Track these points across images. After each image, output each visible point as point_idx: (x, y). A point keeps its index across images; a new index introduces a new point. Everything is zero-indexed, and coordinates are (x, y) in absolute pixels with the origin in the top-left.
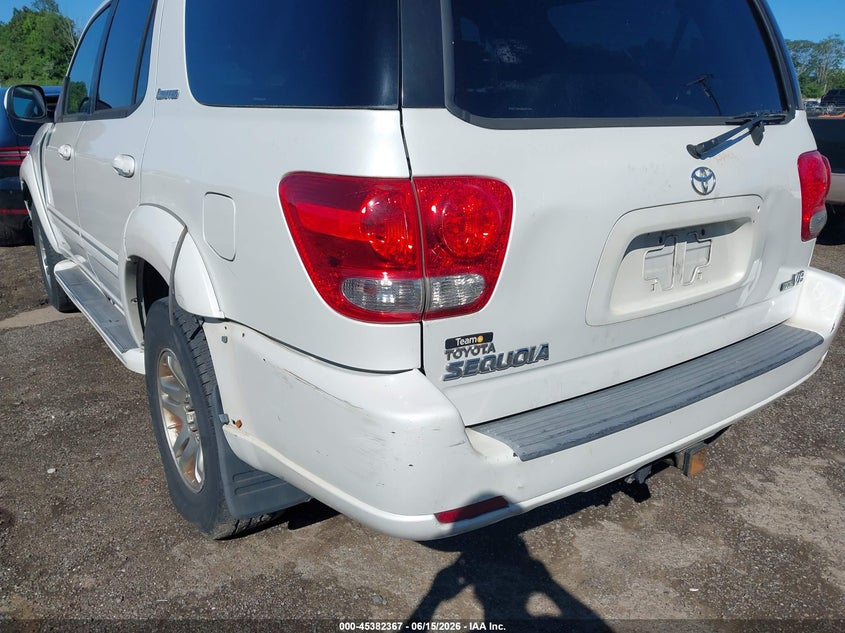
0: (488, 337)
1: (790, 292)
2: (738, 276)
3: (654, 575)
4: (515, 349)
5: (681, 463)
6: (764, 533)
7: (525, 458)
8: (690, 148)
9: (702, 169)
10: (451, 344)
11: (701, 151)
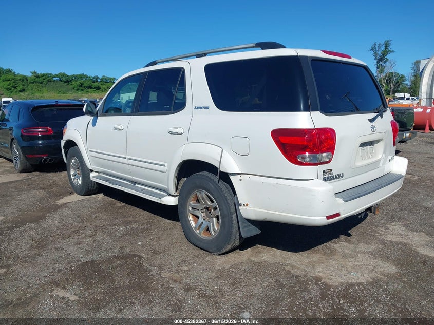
0: (331, 170)
1: (392, 162)
2: (380, 156)
3: (364, 253)
4: (337, 174)
5: (373, 211)
6: (391, 242)
7: (345, 201)
8: (368, 120)
9: (373, 125)
10: (324, 172)
11: (372, 120)
